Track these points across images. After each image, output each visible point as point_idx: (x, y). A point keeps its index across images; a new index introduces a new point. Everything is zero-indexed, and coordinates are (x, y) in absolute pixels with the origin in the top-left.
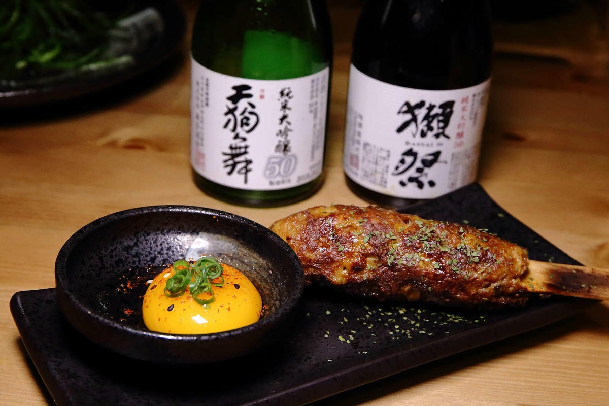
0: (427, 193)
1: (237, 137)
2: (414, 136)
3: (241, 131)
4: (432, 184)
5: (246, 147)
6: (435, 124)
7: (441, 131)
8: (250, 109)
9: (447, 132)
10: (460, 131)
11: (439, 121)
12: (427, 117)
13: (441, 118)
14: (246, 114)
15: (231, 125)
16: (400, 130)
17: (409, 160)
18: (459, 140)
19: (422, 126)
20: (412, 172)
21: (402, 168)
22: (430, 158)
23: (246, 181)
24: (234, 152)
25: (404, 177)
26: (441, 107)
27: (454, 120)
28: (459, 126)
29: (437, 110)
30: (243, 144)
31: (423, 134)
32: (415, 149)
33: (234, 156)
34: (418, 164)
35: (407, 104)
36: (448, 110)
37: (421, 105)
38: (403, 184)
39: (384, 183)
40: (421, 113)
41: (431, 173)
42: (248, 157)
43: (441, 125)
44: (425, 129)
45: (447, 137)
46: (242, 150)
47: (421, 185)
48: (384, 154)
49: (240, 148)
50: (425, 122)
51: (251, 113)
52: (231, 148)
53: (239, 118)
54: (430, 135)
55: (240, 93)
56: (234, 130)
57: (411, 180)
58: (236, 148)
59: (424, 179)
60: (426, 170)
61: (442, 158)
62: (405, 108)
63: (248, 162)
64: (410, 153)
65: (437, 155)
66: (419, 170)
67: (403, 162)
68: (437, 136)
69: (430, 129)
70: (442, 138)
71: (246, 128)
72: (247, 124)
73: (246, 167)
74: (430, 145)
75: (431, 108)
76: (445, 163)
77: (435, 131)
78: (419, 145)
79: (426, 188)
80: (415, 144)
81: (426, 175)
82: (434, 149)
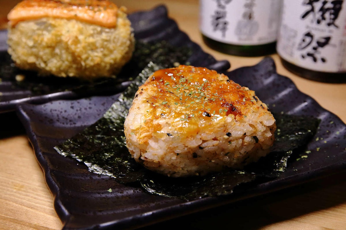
0: (319, 67)
2: (312, 22)
4: (323, 60)
6: (327, 15)
7: (331, 21)
9: (338, 22)
11: (331, 14)
12: (322, 9)
13: (332, 11)
16: (304, 16)
17: (308, 39)
19: (318, 15)
20: (309, 49)
21: (304, 45)
22: (323, 41)
25: (305, 52)
26: (332, 3)
27: (343, 14)
29: (329, 5)
31: (319, 22)
32: (313, 32)
34: (314, 44)
36: (338, 6)
38: (303, 57)
39: (291, 54)
40: (318, 6)
41: (323, 52)
43: (332, 16)
44: (320, 18)
45: (337, 27)
47: (315, 60)
48: (293, 34)
50: (321, 13)
54: (324, 23)
57: (309, 55)
59: (318, 56)
60: (320, 49)
61: (332, 42)
62: (308, 1)
64: (309, 35)
65: (328, 39)
66: (315, 49)
67: (304, 41)
68: (329, 25)
69: (324, 18)
70: (332, 28)
74: (323, 31)
75: (325, 3)
76: (334, 46)
77: (328, 21)
78: (316, 29)
79: (319, 62)
80: (313, 28)
81: (320, 53)
82: (326, 34)
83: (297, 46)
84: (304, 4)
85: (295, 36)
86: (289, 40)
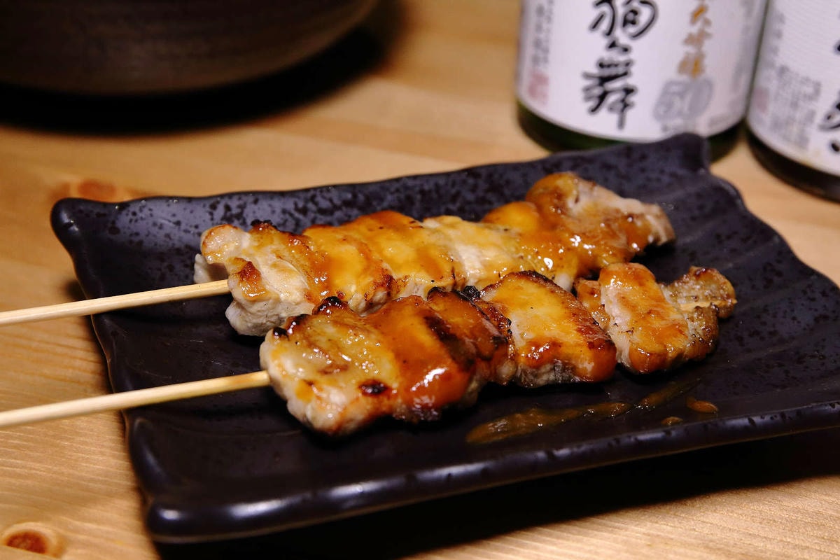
1: (613, 45)
3: (621, 36)
5: (628, 64)
14: (634, 5)
15: (605, 25)
21: (839, 118)
23: (621, 124)
24: (607, 72)
25: (839, 136)
30: (622, 58)
33: (604, 80)
38: (836, 148)
42: (630, 81)
46: (621, 70)
49: (616, 65)
52: (601, 65)
53: (621, 11)
56: (609, 32)
58: (609, 66)
63: (629, 91)
67: (839, 106)
71: (632, 30)
72: (633, 23)
73: (623, 101)
83: (819, 118)
86: (795, 105)
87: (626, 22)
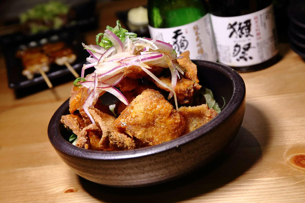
0: (249, 63)
1: (180, 53)
2: (236, 37)
3: (182, 50)
4: (251, 58)
6: (244, 31)
7: (248, 34)
8: (183, 39)
9: (251, 33)
10: (258, 32)
11: (246, 30)
12: (240, 28)
13: (246, 28)
14: (182, 42)
16: (230, 36)
17: (237, 49)
18: (258, 37)
19: (239, 33)
20: (240, 54)
21: (236, 53)
22: (247, 47)
25: (238, 57)
26: (245, 23)
27: (253, 27)
28: (257, 30)
29: (243, 25)
31: (240, 37)
32: (239, 44)
34: (242, 50)
35: (230, 24)
36: (248, 24)
37: (235, 24)
38: (238, 60)
39: (230, 61)
40: (237, 27)
41: (249, 53)
43: (247, 31)
44: (241, 34)
45: (252, 36)
47: (246, 59)
48: (227, 49)
50: (240, 31)
51: (184, 41)
53: (179, 44)
54: (243, 36)
55: (177, 34)
56: (179, 50)
57: (241, 58)
59: (247, 57)
60: (247, 52)
61: (252, 45)
62: (230, 27)
64: (237, 46)
65: (249, 45)
66: (243, 53)
67: (235, 50)
68: (247, 36)
69: (243, 33)
70: (249, 37)
71: (184, 48)
74: (244, 41)
75: (240, 24)
76: (254, 47)
77: (245, 34)
78: (240, 41)
79: (249, 60)
80: (238, 41)
81: (247, 54)
82: (247, 42)
83: (232, 55)
84: (228, 29)
85: (228, 50)
86: (225, 53)
87: (182, 47)
